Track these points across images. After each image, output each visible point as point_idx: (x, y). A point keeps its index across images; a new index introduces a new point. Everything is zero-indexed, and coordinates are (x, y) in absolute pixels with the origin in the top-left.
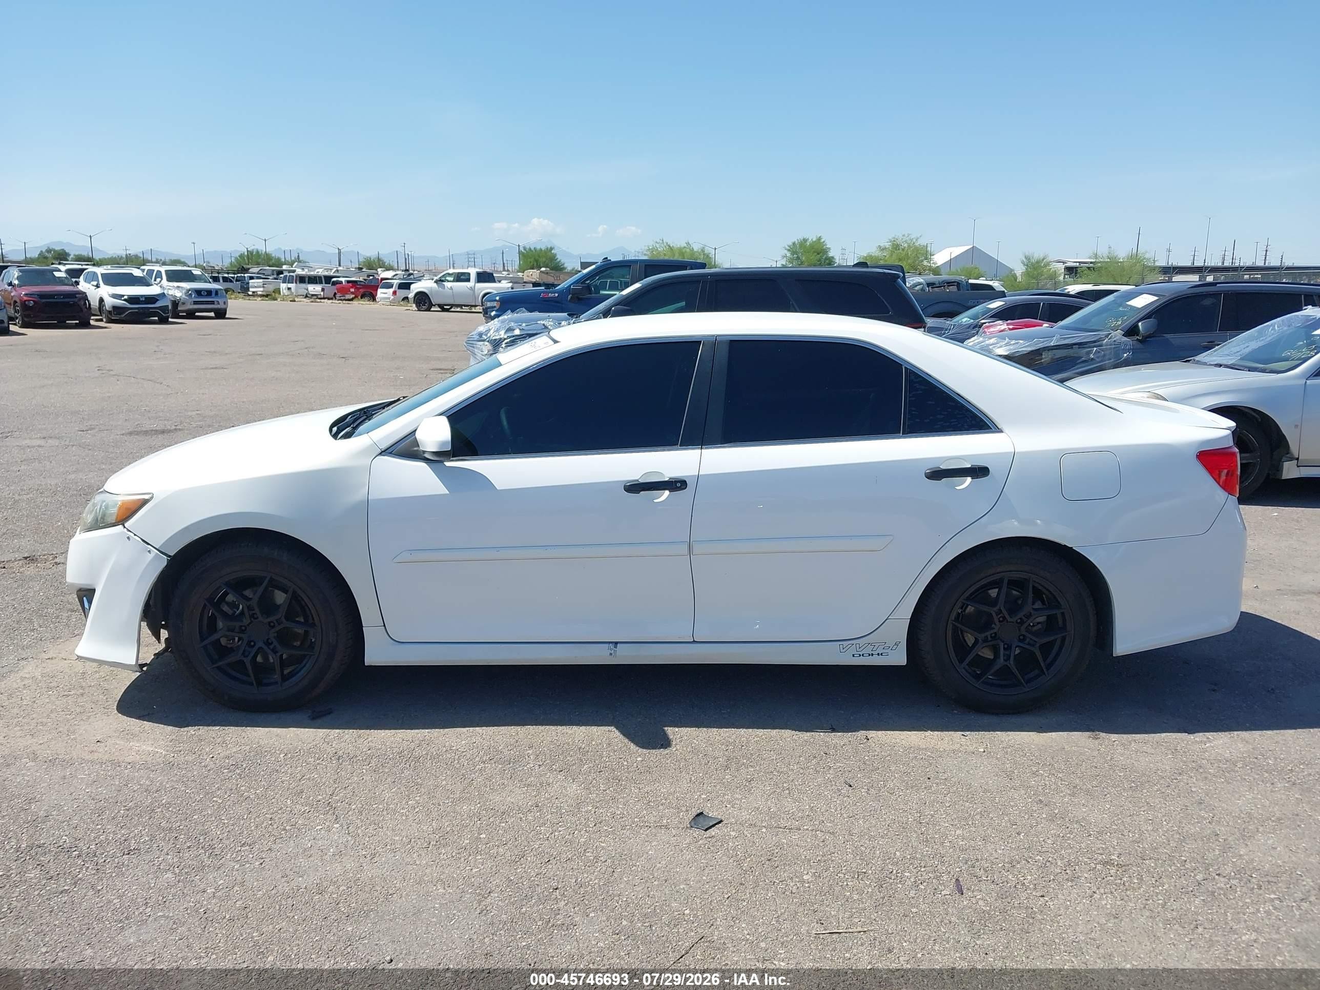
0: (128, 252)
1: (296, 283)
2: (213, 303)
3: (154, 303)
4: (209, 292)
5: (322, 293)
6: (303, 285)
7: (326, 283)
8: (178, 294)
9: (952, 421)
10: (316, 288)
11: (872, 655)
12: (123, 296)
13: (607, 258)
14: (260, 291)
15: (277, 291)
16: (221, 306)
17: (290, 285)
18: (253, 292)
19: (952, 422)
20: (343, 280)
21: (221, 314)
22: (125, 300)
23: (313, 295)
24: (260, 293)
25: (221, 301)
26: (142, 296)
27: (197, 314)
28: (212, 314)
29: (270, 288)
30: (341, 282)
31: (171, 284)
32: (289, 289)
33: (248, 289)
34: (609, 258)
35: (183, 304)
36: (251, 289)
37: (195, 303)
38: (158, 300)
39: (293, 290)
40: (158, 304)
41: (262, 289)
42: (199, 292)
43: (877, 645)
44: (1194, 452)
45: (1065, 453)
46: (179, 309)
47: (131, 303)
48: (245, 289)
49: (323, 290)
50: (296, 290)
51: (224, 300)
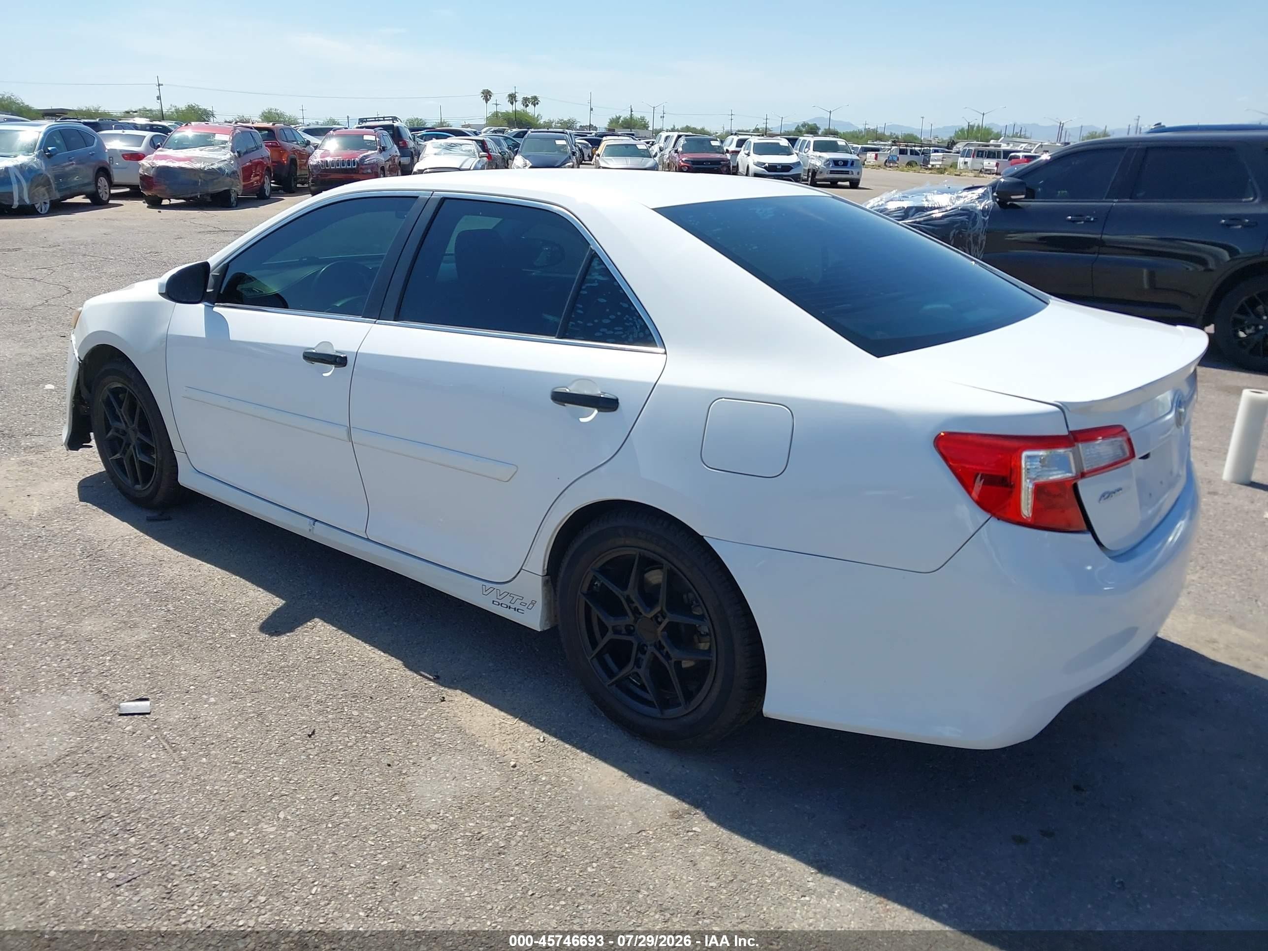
0: (867, 127)
1: (973, 157)
2: (847, 173)
3: (788, 171)
4: (845, 163)
5: (996, 168)
6: (980, 160)
7: (1004, 158)
8: (819, 164)
9: (616, 328)
10: (991, 163)
11: (510, 608)
12: (765, 164)
13: (1159, 124)
14: (938, 164)
15: (954, 165)
16: (855, 176)
17: (967, 159)
18: (933, 166)
19: (617, 331)
20: (1021, 154)
21: (854, 184)
22: (765, 168)
23: (987, 170)
24: (938, 166)
25: (855, 171)
26: (779, 164)
27: (839, 183)
28: (847, 183)
29: (949, 161)
30: (1018, 157)
31: (818, 154)
32: (966, 163)
33: (928, 163)
34: (1162, 124)
35: (821, 173)
36: (931, 163)
37: (832, 172)
38: (792, 168)
39: (969, 164)
40: (792, 172)
41: (940, 163)
42: (836, 162)
43: (516, 597)
44: (932, 431)
45: (717, 396)
46: (817, 177)
47: (769, 171)
48: (926, 162)
49: (997, 165)
50: (972, 164)
51: (858, 170)
